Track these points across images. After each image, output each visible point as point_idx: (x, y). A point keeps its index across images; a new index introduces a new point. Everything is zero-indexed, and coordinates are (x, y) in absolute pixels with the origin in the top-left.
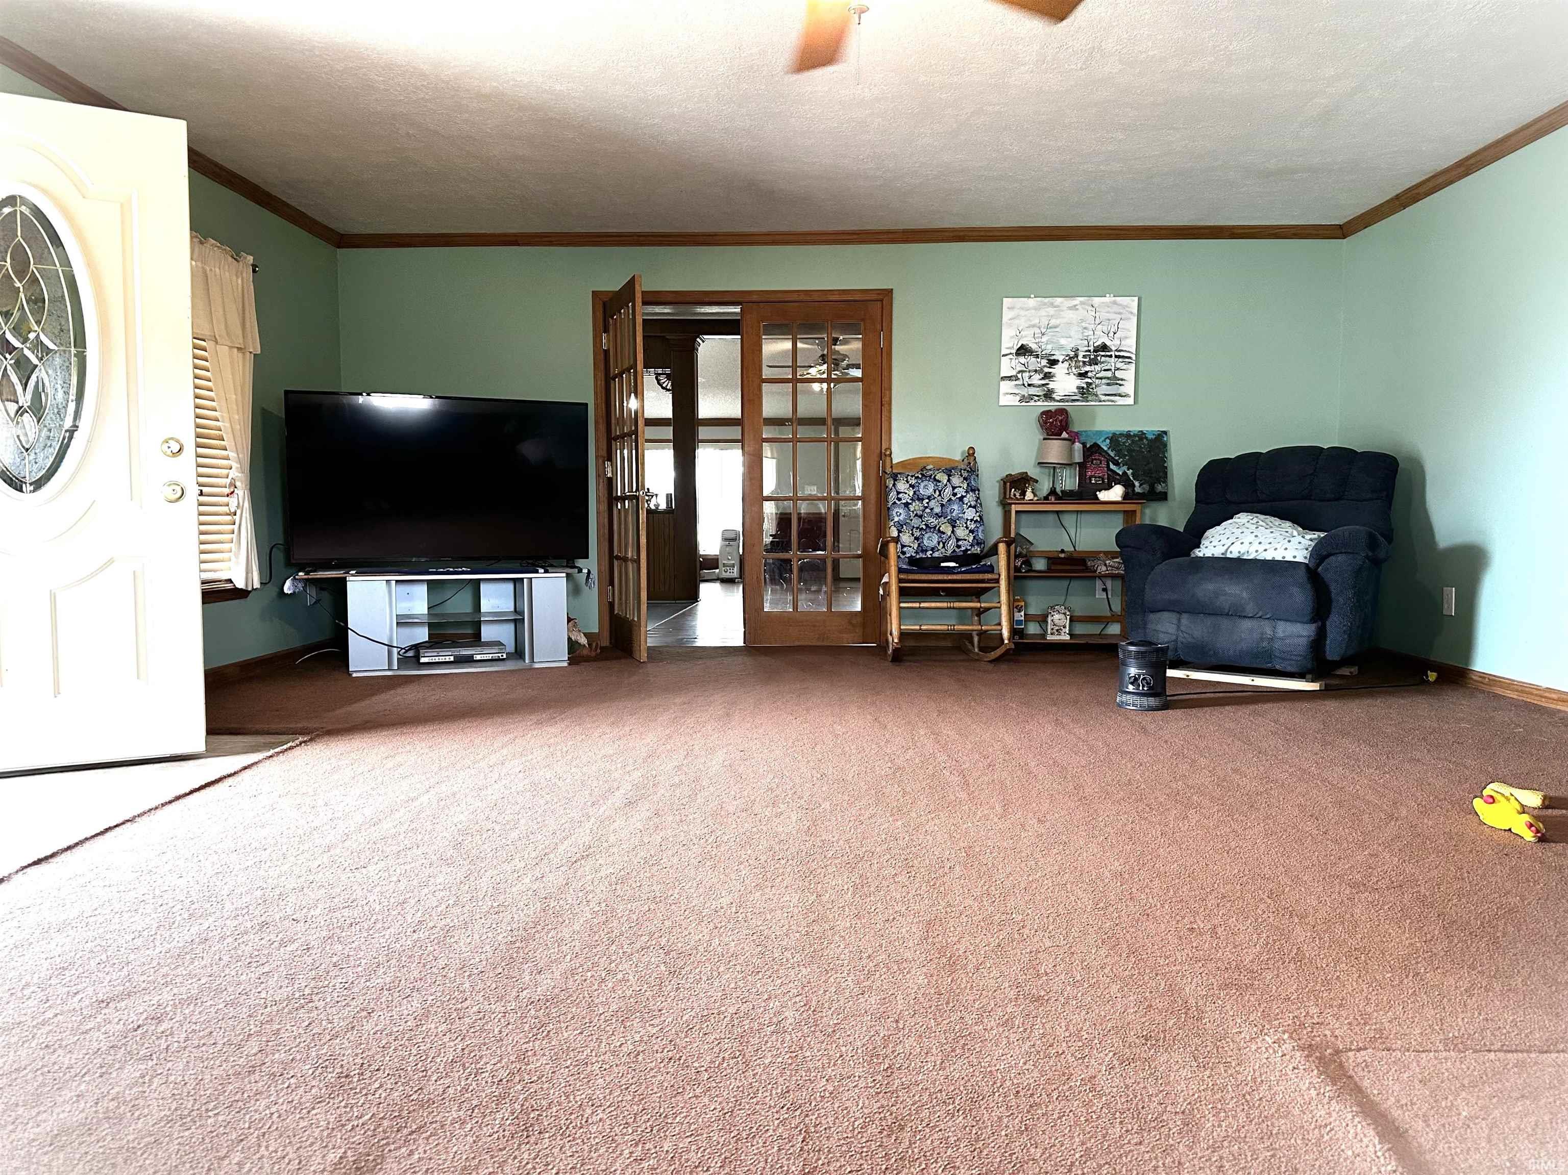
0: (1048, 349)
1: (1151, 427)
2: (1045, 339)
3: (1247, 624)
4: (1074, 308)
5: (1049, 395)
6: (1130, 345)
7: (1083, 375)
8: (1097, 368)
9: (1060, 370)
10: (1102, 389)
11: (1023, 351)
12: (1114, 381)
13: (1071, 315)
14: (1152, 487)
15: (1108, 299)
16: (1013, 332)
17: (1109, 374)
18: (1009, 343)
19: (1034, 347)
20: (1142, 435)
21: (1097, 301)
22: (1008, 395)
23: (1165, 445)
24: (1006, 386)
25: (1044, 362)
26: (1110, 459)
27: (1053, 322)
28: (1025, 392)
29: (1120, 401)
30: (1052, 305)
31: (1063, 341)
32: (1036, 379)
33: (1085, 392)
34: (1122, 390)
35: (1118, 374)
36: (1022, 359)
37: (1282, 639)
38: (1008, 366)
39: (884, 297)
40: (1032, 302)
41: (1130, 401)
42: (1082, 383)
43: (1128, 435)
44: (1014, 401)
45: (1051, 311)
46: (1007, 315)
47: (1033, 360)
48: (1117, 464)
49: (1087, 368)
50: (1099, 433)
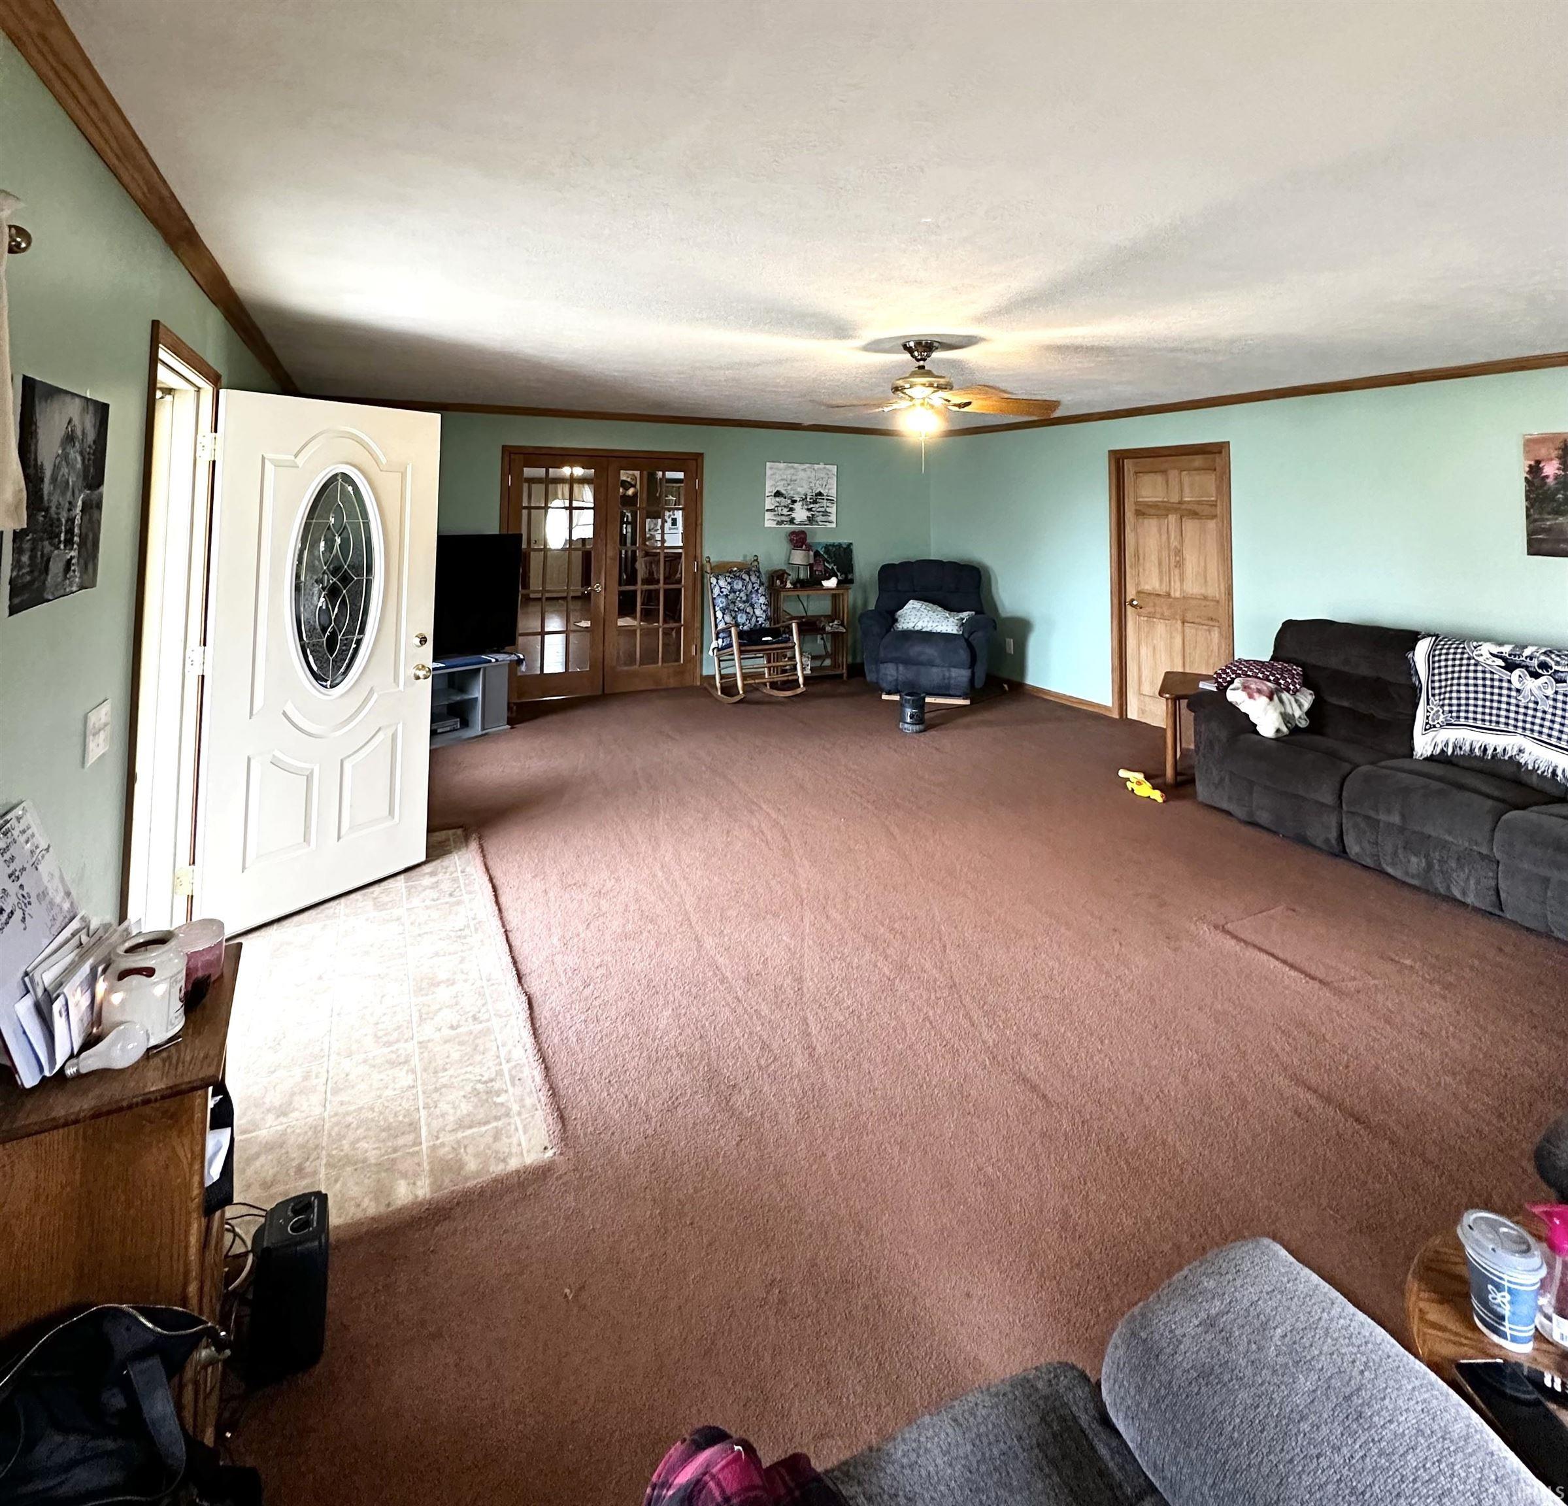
0: (792, 493)
1: (844, 540)
2: (789, 487)
3: (935, 670)
4: (804, 470)
5: (792, 521)
6: (833, 492)
7: (809, 510)
8: (817, 505)
9: (798, 506)
10: (820, 518)
11: (778, 494)
12: (826, 514)
13: (802, 474)
14: (846, 577)
15: (822, 466)
16: (772, 482)
17: (823, 509)
18: (770, 489)
19: (784, 492)
20: (840, 545)
21: (816, 466)
22: (769, 521)
23: (851, 551)
24: (768, 515)
25: (789, 501)
26: (825, 560)
27: (794, 478)
28: (779, 519)
29: (829, 525)
30: (793, 467)
31: (799, 489)
32: (785, 511)
33: (811, 520)
34: (830, 519)
35: (828, 510)
36: (778, 499)
37: (955, 678)
38: (770, 503)
39: (698, 457)
40: (782, 465)
41: (834, 525)
42: (809, 514)
43: (833, 545)
44: (773, 525)
45: (792, 471)
46: (769, 472)
47: (782, 499)
48: (828, 562)
49: (812, 506)
50: (819, 543)
